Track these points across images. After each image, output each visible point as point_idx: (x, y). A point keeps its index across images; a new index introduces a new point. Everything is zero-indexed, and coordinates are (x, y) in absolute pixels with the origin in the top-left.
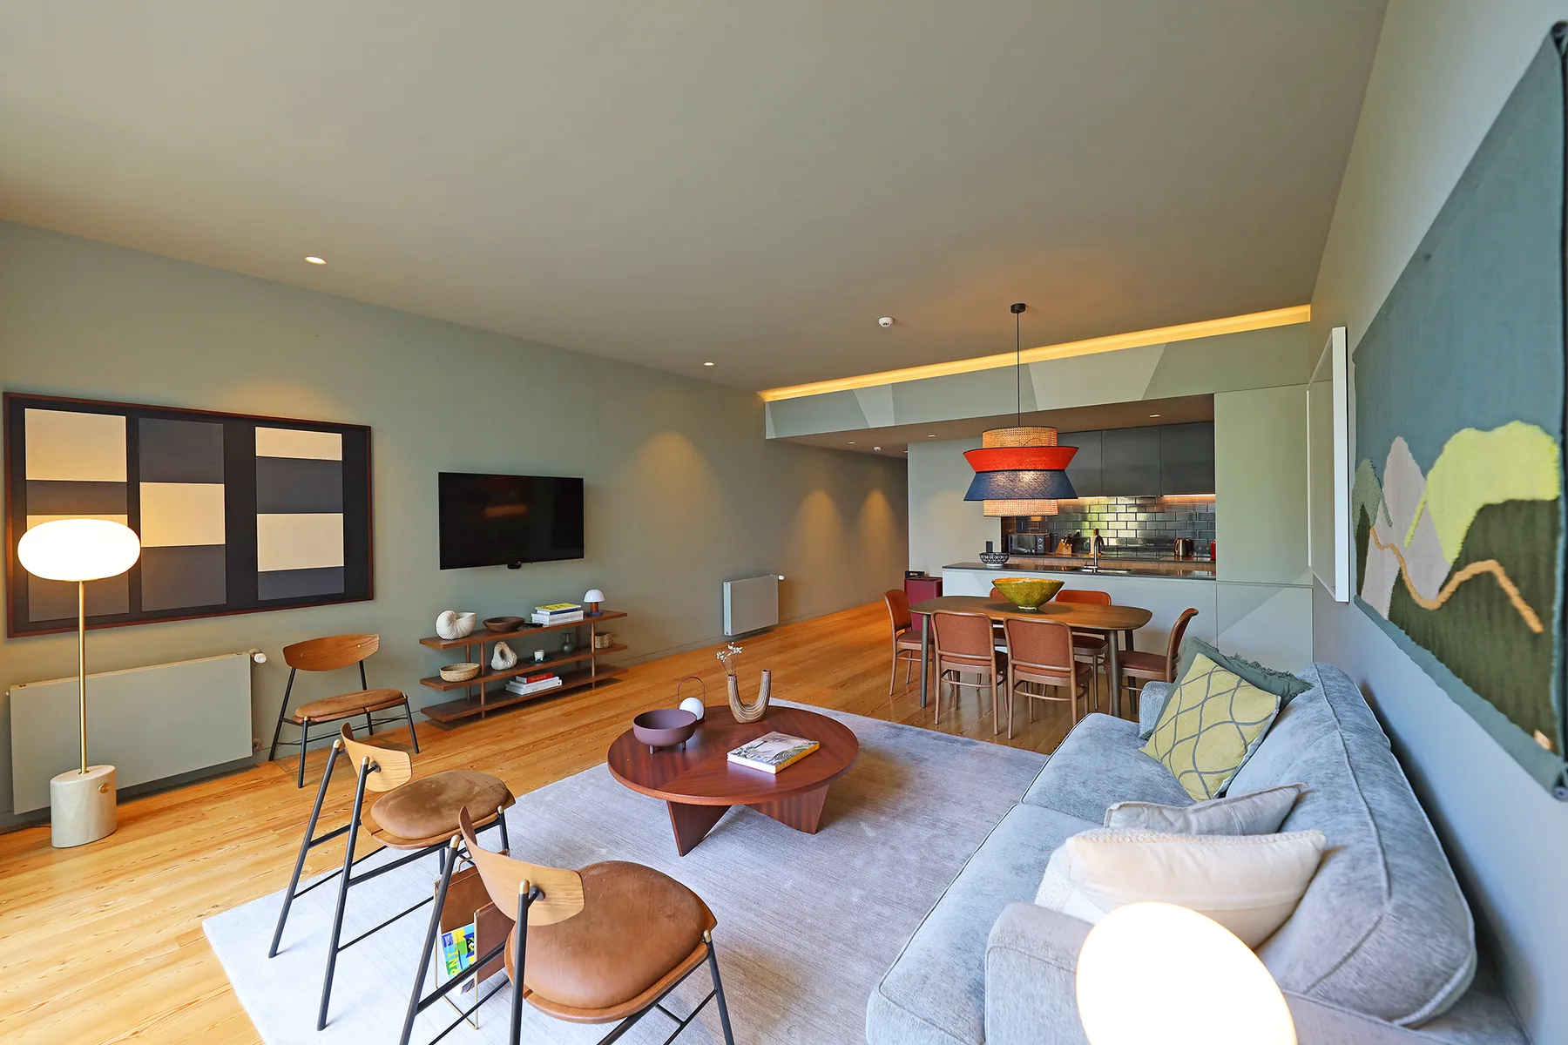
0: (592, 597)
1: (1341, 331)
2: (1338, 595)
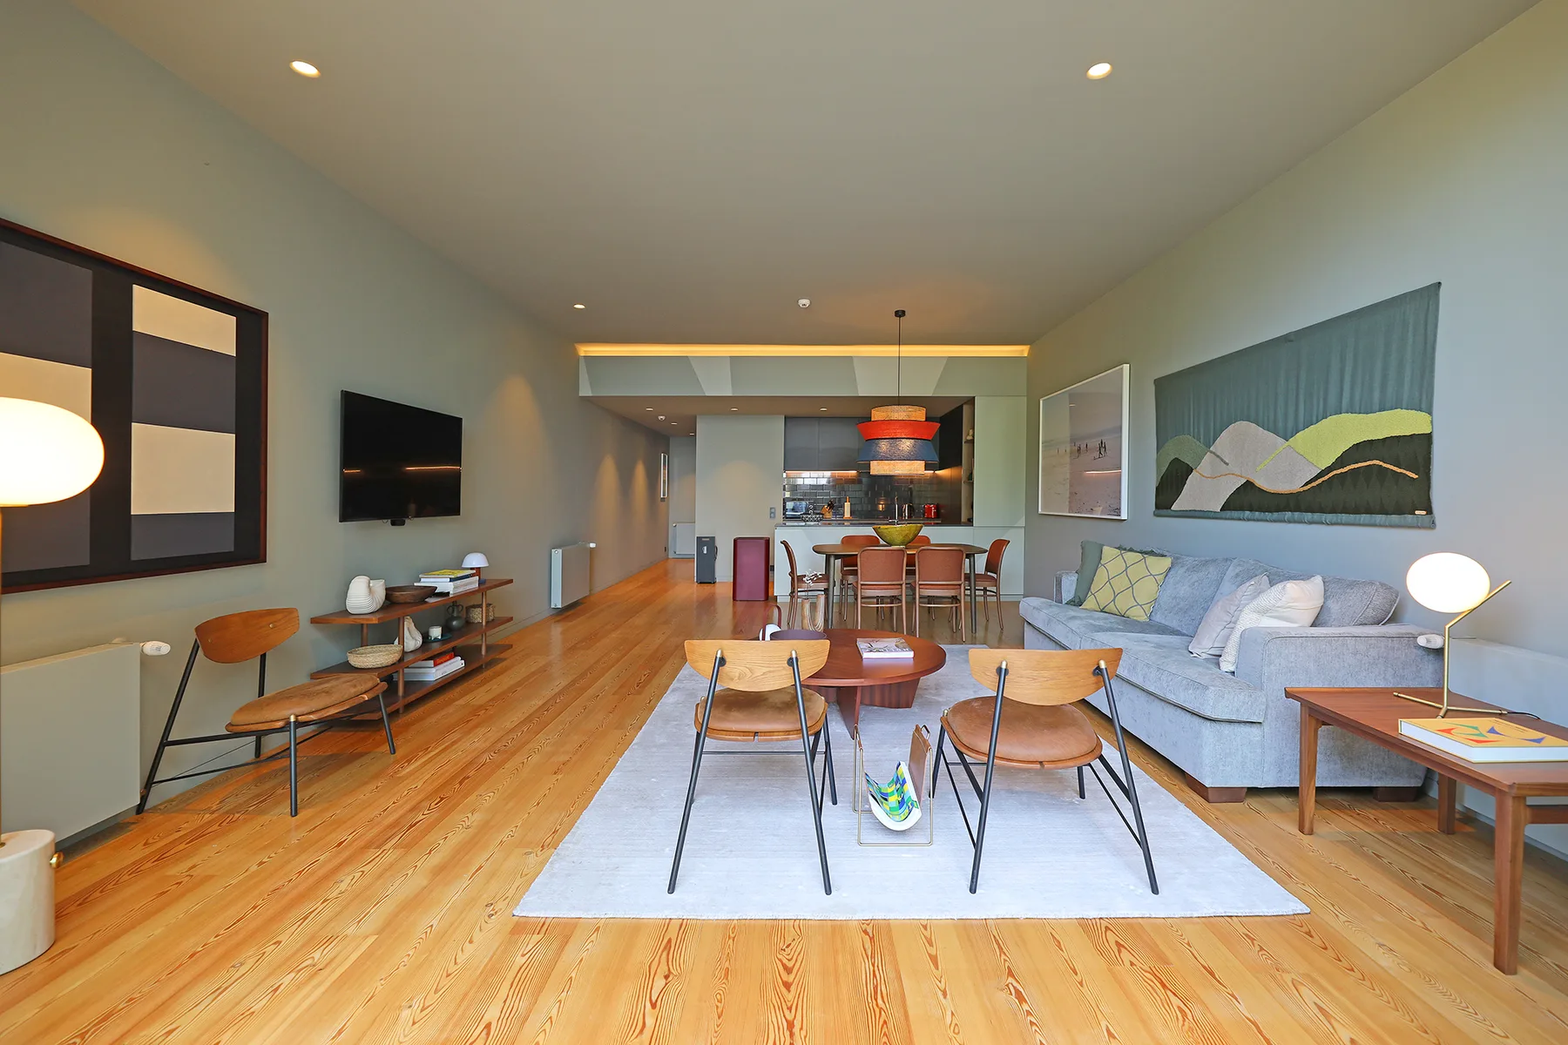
0: (476, 560)
1: (1126, 367)
2: (1124, 516)
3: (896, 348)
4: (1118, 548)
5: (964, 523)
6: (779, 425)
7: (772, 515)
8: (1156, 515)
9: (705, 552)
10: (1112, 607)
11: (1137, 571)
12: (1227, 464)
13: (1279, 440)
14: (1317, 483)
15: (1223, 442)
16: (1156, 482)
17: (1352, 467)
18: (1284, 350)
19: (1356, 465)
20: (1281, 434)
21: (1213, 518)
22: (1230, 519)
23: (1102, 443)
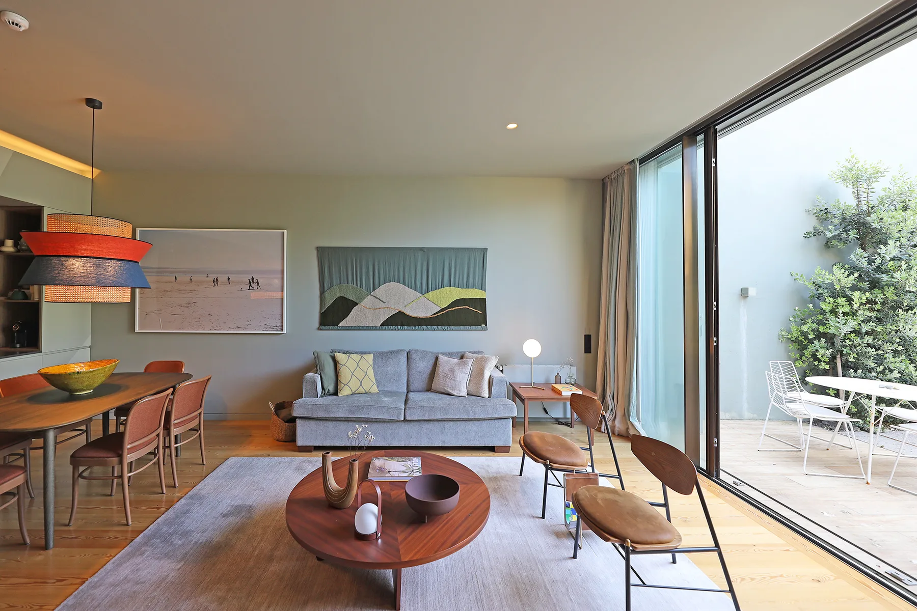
1: (286, 232)
2: (285, 331)
4: (346, 353)
8: (320, 329)
10: (362, 390)
11: (363, 364)
12: (385, 302)
13: (419, 294)
14: (440, 314)
15: (381, 291)
16: (321, 309)
17: (456, 308)
18: (420, 255)
19: (458, 308)
20: (419, 291)
21: (375, 330)
22: (388, 330)
23: (253, 279)
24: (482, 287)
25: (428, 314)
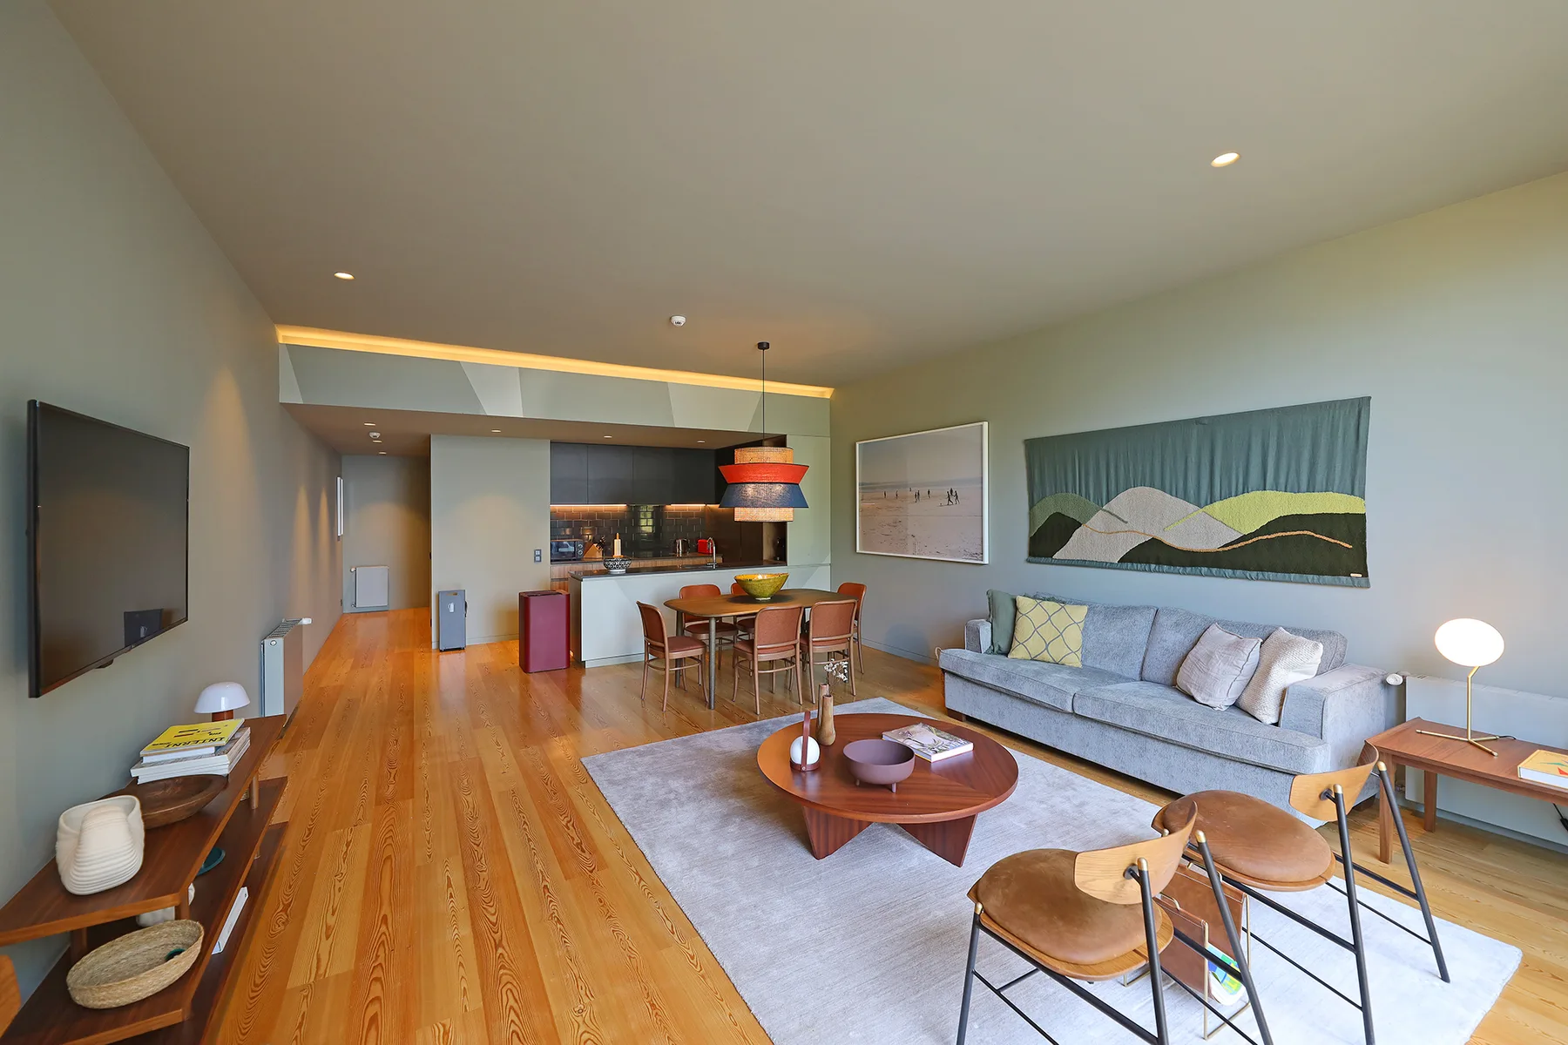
0: (224, 697)
1: (986, 424)
2: (986, 561)
3: (760, 383)
4: (1034, 598)
5: (766, 561)
6: (545, 451)
7: (538, 558)
8: (1029, 561)
9: (452, 610)
10: (1045, 656)
11: (1061, 619)
12: (1126, 522)
13: (1192, 507)
14: (1239, 545)
15: (1120, 502)
16: (1030, 532)
17: (1280, 534)
18: (1195, 431)
19: (1284, 534)
20: (1192, 500)
21: (1109, 568)
22: (1131, 570)
23: (951, 491)
24: (1355, 487)
25: (1213, 545)
